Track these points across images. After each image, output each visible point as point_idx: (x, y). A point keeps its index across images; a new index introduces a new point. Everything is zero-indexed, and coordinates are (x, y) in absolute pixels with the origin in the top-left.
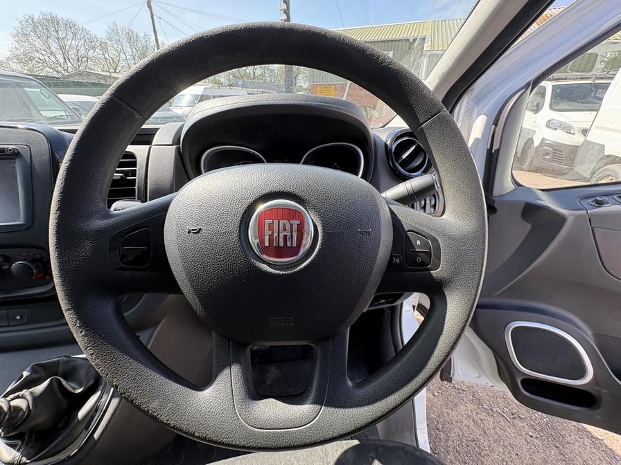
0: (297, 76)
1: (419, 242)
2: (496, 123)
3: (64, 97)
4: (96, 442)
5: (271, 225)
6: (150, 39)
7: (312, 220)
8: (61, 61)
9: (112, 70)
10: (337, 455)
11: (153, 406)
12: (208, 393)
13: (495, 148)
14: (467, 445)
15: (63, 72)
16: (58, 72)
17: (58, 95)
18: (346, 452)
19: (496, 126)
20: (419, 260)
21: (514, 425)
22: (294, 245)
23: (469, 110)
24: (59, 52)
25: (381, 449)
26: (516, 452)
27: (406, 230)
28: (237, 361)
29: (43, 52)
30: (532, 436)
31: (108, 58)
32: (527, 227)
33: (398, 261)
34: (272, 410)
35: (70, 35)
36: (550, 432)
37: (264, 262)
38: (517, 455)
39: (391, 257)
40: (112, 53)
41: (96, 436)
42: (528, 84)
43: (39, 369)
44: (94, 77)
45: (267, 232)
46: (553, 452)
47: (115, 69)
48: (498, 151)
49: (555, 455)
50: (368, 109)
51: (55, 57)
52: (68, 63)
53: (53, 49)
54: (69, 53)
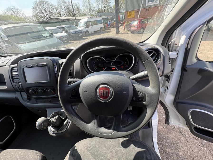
0: (120, 8)
1: (140, 95)
2: (189, 38)
3: (47, 28)
4: (68, 130)
5: (102, 91)
6: (70, 2)
7: (111, 89)
8: (45, 15)
9: (59, 16)
10: (122, 141)
11: (79, 126)
12: (90, 125)
13: (189, 48)
14: (173, 145)
15: (46, 19)
16: (45, 19)
17: (45, 28)
18: (125, 141)
19: (190, 39)
20: (140, 99)
21: (193, 141)
22: (107, 96)
23: (180, 33)
24: (45, 12)
25: (134, 141)
26: (192, 149)
27: (137, 91)
28: (96, 119)
29: (41, 13)
30: (200, 146)
31: (58, 12)
32: (200, 77)
33: (134, 99)
34: (103, 130)
35: (47, 6)
36: (208, 145)
37: (101, 99)
38: (193, 150)
39: (133, 98)
40: (59, 9)
41: (68, 128)
42: (205, 22)
43: (55, 113)
44: (55, 20)
45: (101, 93)
46: (208, 152)
47: (60, 15)
48: (189, 49)
49: (208, 153)
50: (148, 19)
51: (44, 14)
52: (47, 15)
53: (43, 11)
54: (47, 12)
